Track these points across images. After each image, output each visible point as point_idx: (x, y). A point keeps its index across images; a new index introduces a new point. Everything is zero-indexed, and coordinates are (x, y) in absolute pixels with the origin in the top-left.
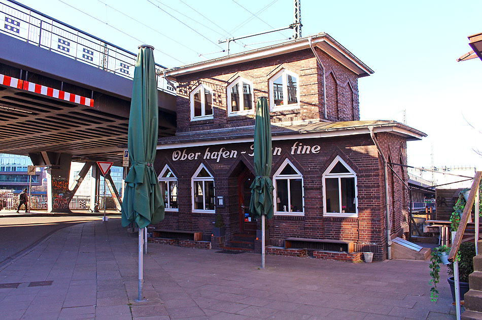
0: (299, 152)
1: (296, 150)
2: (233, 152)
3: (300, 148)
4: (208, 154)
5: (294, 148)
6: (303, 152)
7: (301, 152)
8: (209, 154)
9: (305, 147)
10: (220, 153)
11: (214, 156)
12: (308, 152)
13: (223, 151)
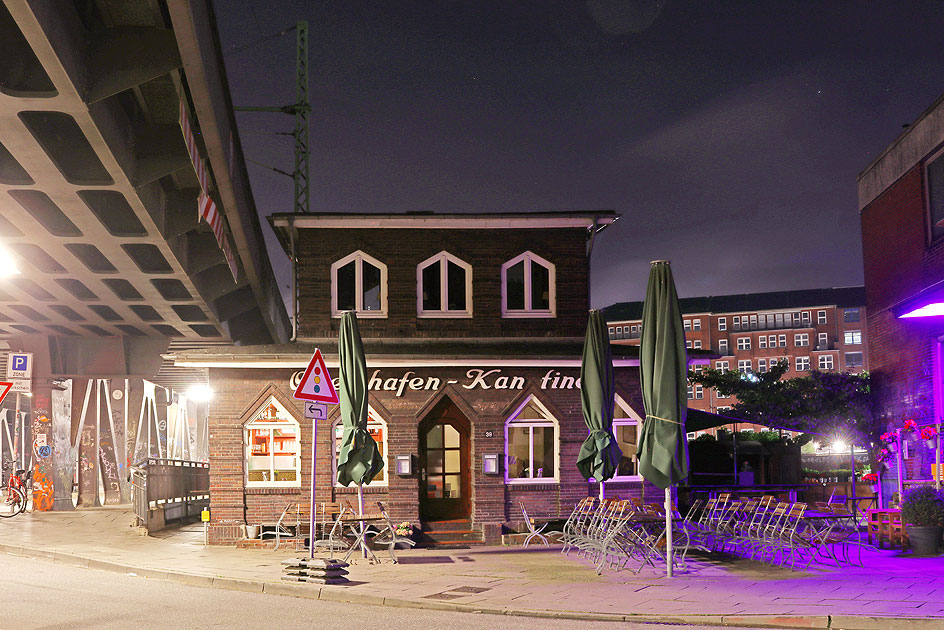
0: (554, 386)
1: (549, 383)
2: (431, 380)
3: (557, 379)
4: (376, 382)
5: (546, 379)
6: (562, 387)
7: (558, 385)
8: (380, 381)
9: (565, 379)
10: (404, 381)
11: (389, 385)
12: (570, 387)
13: (409, 378)
